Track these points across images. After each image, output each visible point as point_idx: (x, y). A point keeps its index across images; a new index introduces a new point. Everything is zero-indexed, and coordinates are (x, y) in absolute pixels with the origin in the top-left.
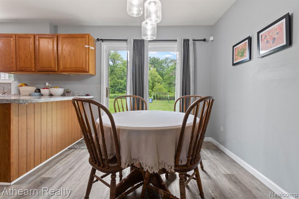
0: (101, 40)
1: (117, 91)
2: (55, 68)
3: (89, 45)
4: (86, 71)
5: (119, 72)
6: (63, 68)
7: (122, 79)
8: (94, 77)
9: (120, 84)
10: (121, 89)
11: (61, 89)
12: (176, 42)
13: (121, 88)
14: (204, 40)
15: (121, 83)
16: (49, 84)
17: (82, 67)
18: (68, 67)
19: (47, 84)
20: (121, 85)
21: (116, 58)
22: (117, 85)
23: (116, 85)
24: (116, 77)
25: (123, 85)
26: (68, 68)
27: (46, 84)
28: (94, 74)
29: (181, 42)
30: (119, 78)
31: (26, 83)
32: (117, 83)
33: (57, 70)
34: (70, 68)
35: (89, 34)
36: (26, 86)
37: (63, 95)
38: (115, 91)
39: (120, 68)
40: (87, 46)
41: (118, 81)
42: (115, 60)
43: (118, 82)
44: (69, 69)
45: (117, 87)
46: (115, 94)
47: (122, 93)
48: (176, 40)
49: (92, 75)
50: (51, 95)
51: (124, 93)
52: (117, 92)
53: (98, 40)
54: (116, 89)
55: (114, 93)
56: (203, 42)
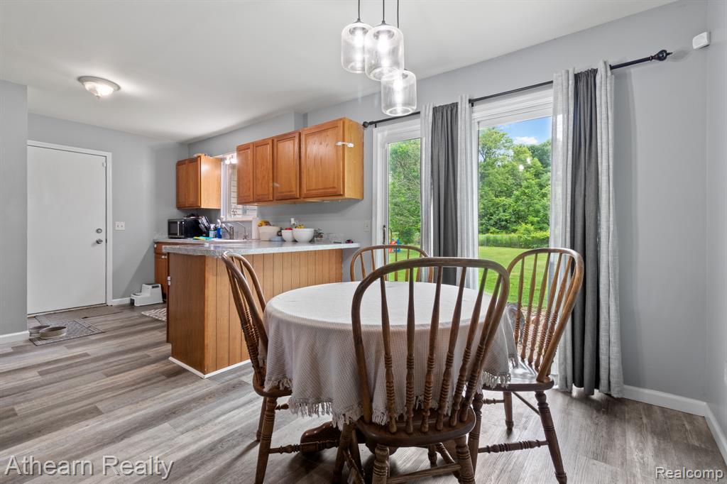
0: (371, 123)
1: (493, 226)
2: (296, 191)
3: (344, 141)
4: (338, 193)
5: (500, 177)
6: (307, 190)
7: (509, 195)
8: (360, 204)
9: (501, 209)
10: (506, 221)
11: (308, 230)
12: (551, 87)
13: (504, 218)
14: (662, 56)
15: (504, 205)
16: (295, 220)
17: (332, 186)
18: (314, 187)
19: (293, 221)
20: (504, 212)
21: (492, 142)
22: (495, 212)
23: (491, 211)
24: (490, 192)
25: (511, 210)
26: (313, 190)
27: (290, 221)
28: (358, 197)
29: (565, 84)
30: (501, 192)
31: (266, 220)
32: (496, 206)
33: (298, 197)
34: (315, 190)
35: (344, 118)
36: (267, 225)
37: (312, 241)
38: (489, 227)
39: (504, 166)
40: (340, 143)
41: (497, 200)
42: (490, 149)
43: (498, 204)
44: (314, 192)
45: (495, 218)
46: (487, 235)
47: (507, 233)
48: (552, 82)
49: (354, 201)
50: (295, 241)
51: (514, 231)
52: (493, 229)
53: (365, 125)
54: (492, 222)
55: (487, 231)
56: (656, 63)
